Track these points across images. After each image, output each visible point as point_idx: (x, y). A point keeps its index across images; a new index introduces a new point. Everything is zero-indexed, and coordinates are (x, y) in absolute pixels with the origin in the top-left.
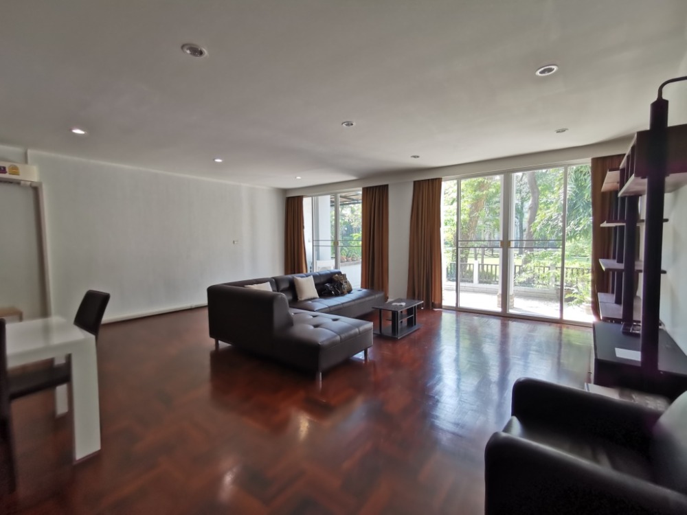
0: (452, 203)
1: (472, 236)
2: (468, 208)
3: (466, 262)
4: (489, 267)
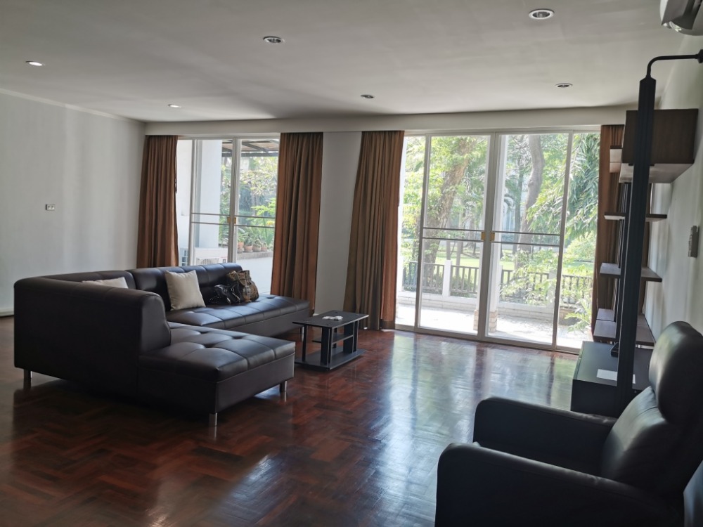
0: (417, 170)
1: (444, 222)
2: (440, 179)
3: (434, 261)
4: (467, 271)
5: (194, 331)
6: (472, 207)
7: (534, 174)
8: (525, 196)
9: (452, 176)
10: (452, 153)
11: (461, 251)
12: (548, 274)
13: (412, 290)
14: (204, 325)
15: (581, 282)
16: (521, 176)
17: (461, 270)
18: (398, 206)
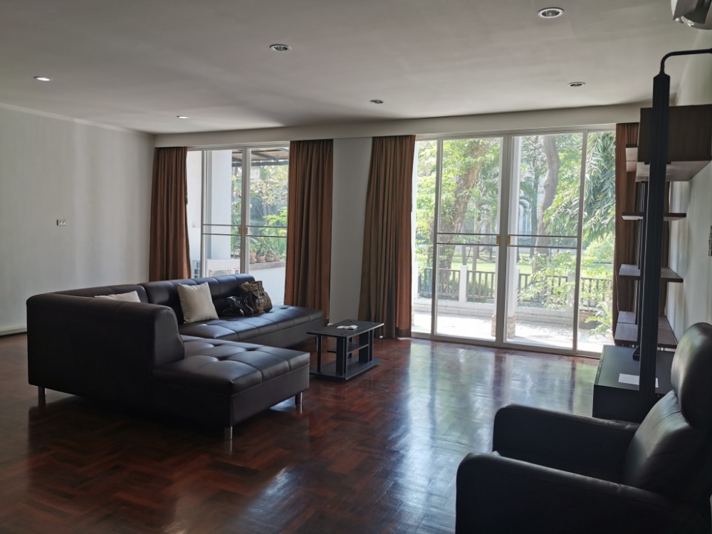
0: (429, 174)
1: (459, 227)
2: (453, 183)
3: (449, 267)
4: (483, 276)
5: (208, 344)
6: (487, 210)
7: (549, 175)
8: (541, 198)
9: (466, 179)
10: (465, 156)
11: (477, 256)
12: (566, 278)
13: (427, 297)
14: (218, 338)
15: (601, 284)
16: (537, 178)
17: (477, 275)
18: (411, 211)
